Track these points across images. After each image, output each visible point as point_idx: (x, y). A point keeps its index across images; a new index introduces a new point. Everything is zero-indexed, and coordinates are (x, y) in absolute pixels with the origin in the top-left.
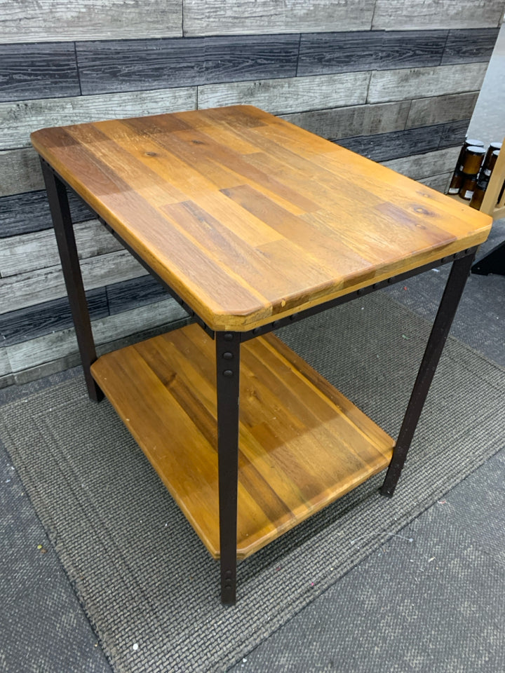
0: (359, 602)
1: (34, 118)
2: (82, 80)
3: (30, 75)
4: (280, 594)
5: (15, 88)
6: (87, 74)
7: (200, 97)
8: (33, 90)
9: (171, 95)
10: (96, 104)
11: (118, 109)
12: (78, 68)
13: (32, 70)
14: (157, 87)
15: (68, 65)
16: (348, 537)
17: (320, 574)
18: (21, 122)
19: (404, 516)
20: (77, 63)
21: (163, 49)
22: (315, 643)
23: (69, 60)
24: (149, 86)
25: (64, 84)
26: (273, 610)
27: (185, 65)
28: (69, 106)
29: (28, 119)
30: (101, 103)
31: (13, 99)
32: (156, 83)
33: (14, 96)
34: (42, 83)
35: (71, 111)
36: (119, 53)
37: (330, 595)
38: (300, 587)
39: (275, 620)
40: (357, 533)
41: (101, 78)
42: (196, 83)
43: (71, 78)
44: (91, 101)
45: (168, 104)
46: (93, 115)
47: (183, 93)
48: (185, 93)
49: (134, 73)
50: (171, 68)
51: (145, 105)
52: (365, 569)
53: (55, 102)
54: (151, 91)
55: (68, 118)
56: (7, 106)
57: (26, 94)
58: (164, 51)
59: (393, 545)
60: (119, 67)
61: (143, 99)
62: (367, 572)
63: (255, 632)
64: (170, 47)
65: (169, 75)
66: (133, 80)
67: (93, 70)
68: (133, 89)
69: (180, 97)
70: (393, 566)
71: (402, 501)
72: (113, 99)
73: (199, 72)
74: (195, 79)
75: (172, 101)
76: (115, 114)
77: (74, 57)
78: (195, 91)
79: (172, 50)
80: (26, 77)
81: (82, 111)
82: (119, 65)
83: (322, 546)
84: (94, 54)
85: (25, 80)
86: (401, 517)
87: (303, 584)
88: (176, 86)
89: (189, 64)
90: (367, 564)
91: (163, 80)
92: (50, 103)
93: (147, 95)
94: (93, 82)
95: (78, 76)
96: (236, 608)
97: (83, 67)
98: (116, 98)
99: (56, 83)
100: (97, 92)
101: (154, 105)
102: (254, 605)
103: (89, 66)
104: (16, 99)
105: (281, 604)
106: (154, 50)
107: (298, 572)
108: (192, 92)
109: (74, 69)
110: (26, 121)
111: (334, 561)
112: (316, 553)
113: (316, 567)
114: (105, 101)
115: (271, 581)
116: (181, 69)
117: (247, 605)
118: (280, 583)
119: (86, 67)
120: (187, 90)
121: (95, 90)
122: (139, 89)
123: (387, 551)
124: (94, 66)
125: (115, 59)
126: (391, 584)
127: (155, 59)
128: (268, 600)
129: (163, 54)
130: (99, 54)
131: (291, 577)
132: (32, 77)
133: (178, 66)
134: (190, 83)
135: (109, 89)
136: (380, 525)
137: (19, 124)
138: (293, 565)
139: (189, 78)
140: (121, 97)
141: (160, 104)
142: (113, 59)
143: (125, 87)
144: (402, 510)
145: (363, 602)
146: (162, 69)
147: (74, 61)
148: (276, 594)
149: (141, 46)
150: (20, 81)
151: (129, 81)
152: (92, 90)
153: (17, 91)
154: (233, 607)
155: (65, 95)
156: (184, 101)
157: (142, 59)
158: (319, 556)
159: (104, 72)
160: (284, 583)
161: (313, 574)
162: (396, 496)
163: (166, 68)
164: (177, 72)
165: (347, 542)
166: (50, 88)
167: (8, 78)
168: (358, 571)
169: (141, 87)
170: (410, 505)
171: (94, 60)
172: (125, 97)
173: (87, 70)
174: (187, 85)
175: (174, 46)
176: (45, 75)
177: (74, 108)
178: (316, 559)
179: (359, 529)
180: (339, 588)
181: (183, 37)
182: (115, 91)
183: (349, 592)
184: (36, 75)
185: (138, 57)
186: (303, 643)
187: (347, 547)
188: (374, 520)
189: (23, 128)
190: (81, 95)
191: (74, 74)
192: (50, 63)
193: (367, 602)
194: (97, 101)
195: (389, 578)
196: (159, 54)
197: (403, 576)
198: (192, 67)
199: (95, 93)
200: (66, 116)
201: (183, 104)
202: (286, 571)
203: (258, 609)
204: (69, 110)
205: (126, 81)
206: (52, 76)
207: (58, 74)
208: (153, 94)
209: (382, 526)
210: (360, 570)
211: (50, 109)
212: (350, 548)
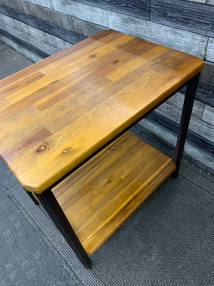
0: (36, 251)
1: (132, 25)
2: (151, 14)
3: (133, 5)
4: (39, 219)
5: (128, 9)
6: (153, 11)
7: (209, 44)
8: (133, 12)
9: (192, 36)
10: (155, 27)
11: (164, 33)
12: (150, 7)
13: (134, 4)
14: (184, 29)
15: (146, 5)
16: (62, 245)
17: (46, 233)
18: (128, 24)
19: (75, 275)
20: (150, 5)
21: (192, 8)
22: (22, 234)
23: (147, 3)
24: (180, 27)
25: (144, 14)
26: (33, 218)
27: (204, 21)
28: (144, 24)
29: (130, 24)
30: (157, 28)
31: (127, 14)
32: (184, 26)
33: (127, 13)
34: (136, 10)
35: (145, 27)
36: (168, 5)
37: (39, 239)
38: (41, 226)
39: (30, 219)
40: (64, 249)
41: (159, 15)
42: (209, 35)
43: (147, 11)
44: (153, 25)
45: (189, 41)
46: (153, 32)
47: (199, 37)
48: (200, 38)
49: (174, 17)
50: (194, 21)
51: (176, 37)
52: (49, 254)
53: (140, 20)
54: (181, 30)
55: (143, 29)
56: (125, 16)
57: (131, 14)
58: (192, 9)
59: (60, 268)
60: (168, 12)
61: (176, 33)
62: (48, 255)
63: (27, 213)
64: (196, 8)
65: (192, 25)
66: (173, 21)
67: (156, 10)
68: (172, 26)
69: (197, 39)
70: (50, 268)
71: (83, 274)
72: (162, 27)
73: (212, 28)
74: (208, 32)
75: (192, 40)
76: (162, 35)
77: (149, 2)
78: (207, 40)
79: (197, 10)
80: (132, 6)
81: (149, 28)
82: (168, 11)
83: (58, 233)
84: (157, 3)
85: (132, 8)
86: (74, 273)
87: (42, 227)
88: (196, 32)
89: (206, 22)
90: (51, 255)
91: (188, 26)
92: (138, 20)
93: (178, 32)
94: (155, 16)
95: (149, 11)
96: (35, 205)
97: (152, 8)
98: (164, 27)
99: (141, 12)
100: (156, 22)
101: (181, 38)
102: (35, 211)
103: (155, 8)
104: (128, 14)
105: (35, 220)
106: (186, 7)
107: (47, 225)
108: (205, 39)
109: (148, 7)
110: (130, 25)
111: (51, 239)
112: (55, 231)
113: (49, 231)
114: (158, 27)
115: (44, 215)
116: (201, 23)
117: (36, 209)
118: (43, 219)
119: (153, 8)
120: (202, 37)
121: (155, 20)
122: (175, 27)
123: (58, 265)
124: (157, 8)
125: (166, 7)
126: (42, 266)
127: (187, 13)
128: (37, 215)
129: (191, 11)
130: (159, 3)
131: (45, 222)
132: (134, 7)
133: (199, 21)
134: (205, 33)
135: (161, 22)
136: (69, 260)
137: (128, 25)
138: (50, 222)
139: (205, 30)
140: (166, 28)
141: (184, 39)
142: (165, 7)
143: (169, 23)
144: (78, 273)
145: (35, 253)
146: (189, 19)
147: (149, 3)
148: (39, 218)
149: (180, 3)
150: (130, 7)
151: (171, 21)
152: (154, 20)
153: (128, 11)
154: (35, 204)
155: (144, 19)
156: (198, 43)
157: (179, 11)
158: (53, 232)
159: (160, 13)
160: (43, 220)
161: (46, 231)
162: (86, 271)
163: (191, 19)
164: (197, 24)
165: (60, 244)
166: (139, 14)
167: (126, 5)
168: (48, 250)
169: (176, 26)
170: (82, 279)
171: (157, 5)
172: (168, 28)
173: (153, 10)
174: (202, 34)
175: (199, 8)
176: (138, 7)
177: (146, 26)
178: (52, 231)
179: (66, 250)
180: (41, 242)
181: (206, 4)
182: (164, 24)
183: (40, 247)
184: (135, 6)
185: (177, 9)
186: (23, 230)
187: (57, 245)
188: (72, 257)
189: (129, 27)
190: (150, 21)
191: (148, 10)
192: (141, 2)
193: (35, 255)
194: (155, 26)
195: (45, 265)
196: (189, 10)
197: (46, 272)
198: (208, 24)
199: (155, 22)
200: (143, 28)
201: (197, 44)
202: (48, 220)
203: (34, 212)
204: (144, 26)
205: (170, 21)
206: (140, 8)
207: (143, 8)
208: (182, 32)
209: (68, 262)
210: (49, 251)
211: (138, 23)
212: (57, 246)
